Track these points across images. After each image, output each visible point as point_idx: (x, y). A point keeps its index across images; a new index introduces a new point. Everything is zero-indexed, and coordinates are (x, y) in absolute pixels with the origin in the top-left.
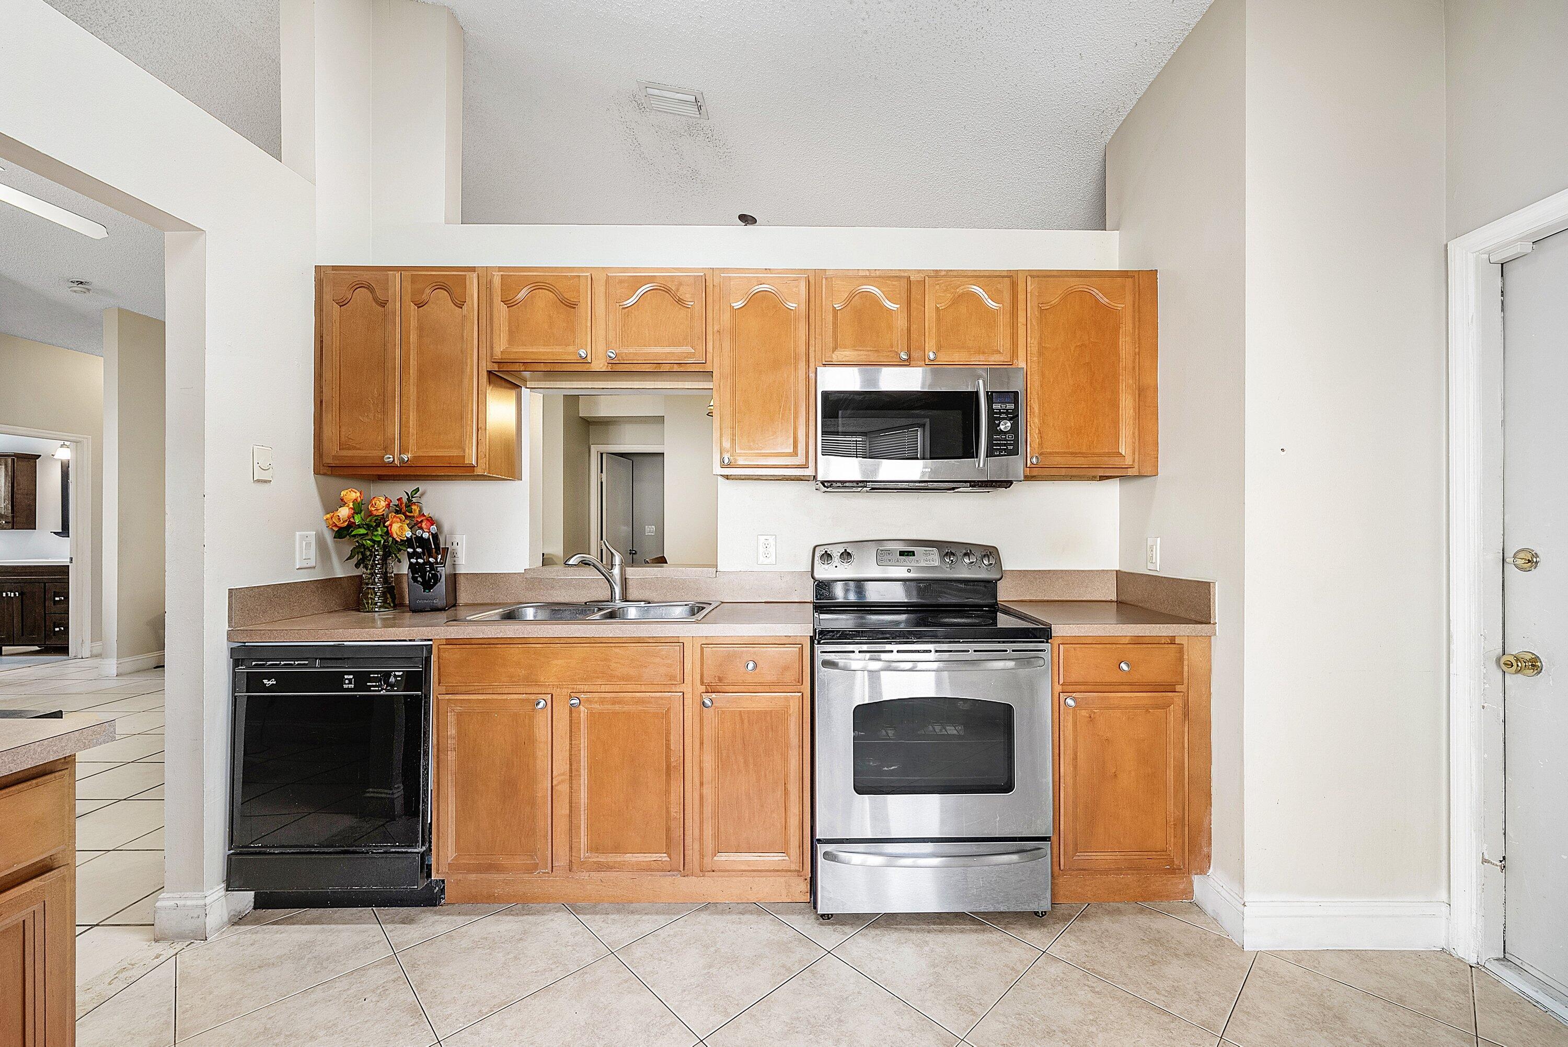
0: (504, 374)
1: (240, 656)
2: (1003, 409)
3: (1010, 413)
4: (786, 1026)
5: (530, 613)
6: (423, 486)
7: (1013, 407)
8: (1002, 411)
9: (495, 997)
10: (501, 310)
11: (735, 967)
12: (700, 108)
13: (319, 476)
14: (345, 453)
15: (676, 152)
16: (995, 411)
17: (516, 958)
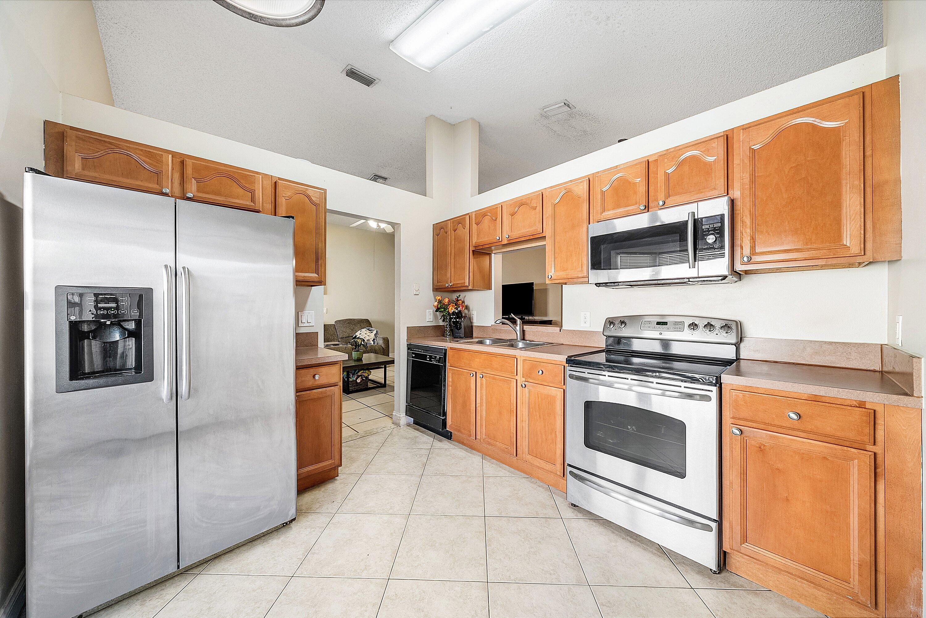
0: (480, 250)
1: (410, 347)
2: (711, 228)
3: (717, 230)
4: (517, 530)
5: (488, 342)
6: (462, 295)
7: (719, 225)
8: (710, 229)
9: (443, 471)
10: (474, 226)
11: (518, 502)
12: (568, 106)
13: (434, 292)
14: (439, 284)
15: (571, 127)
16: (704, 230)
17: (457, 464)
